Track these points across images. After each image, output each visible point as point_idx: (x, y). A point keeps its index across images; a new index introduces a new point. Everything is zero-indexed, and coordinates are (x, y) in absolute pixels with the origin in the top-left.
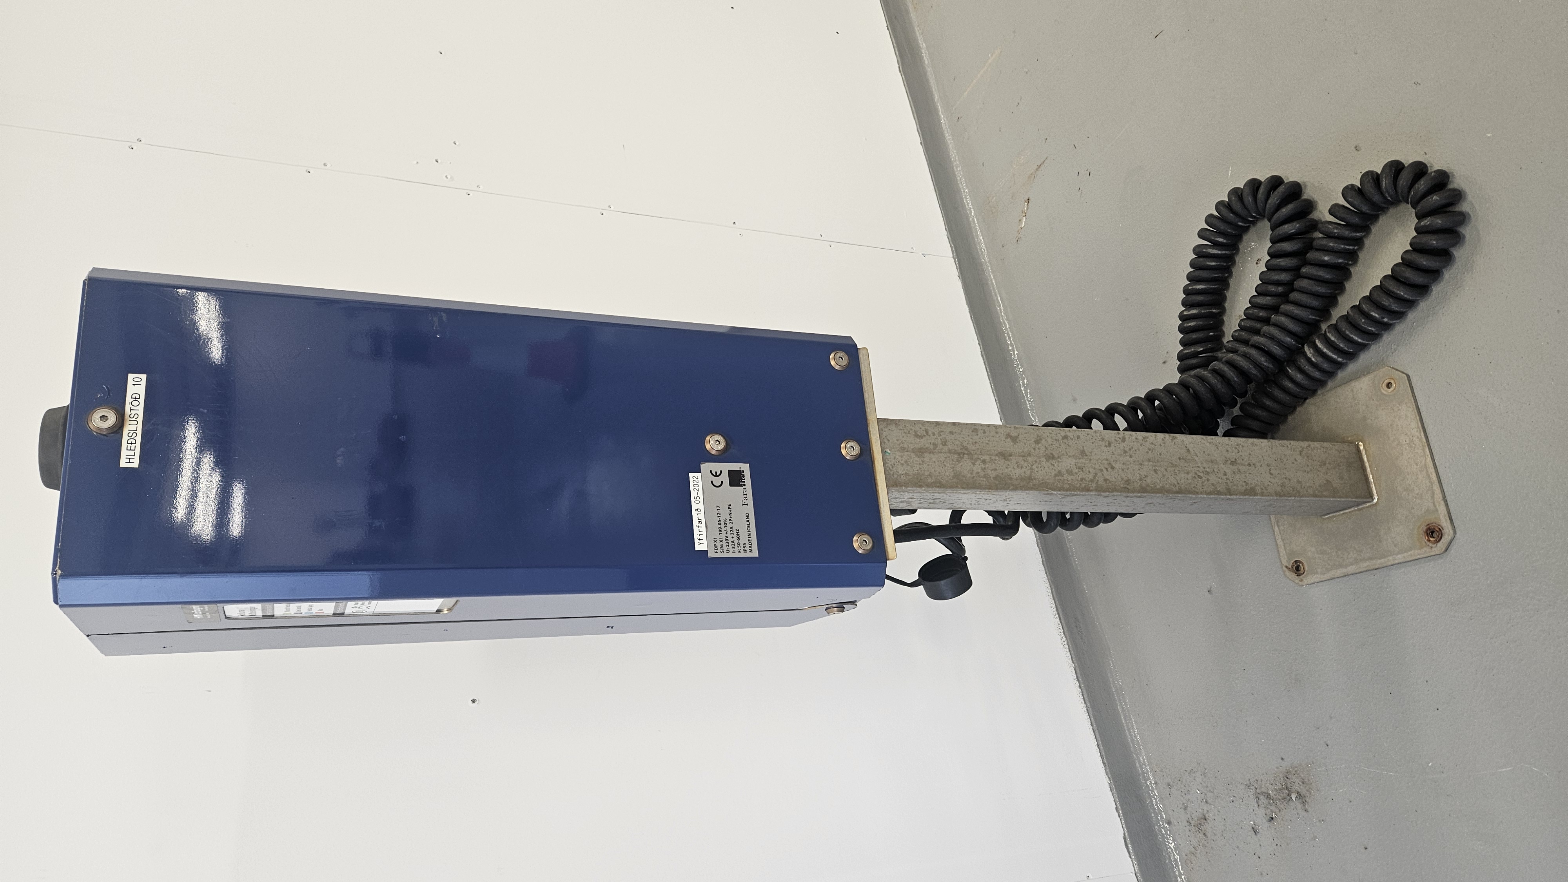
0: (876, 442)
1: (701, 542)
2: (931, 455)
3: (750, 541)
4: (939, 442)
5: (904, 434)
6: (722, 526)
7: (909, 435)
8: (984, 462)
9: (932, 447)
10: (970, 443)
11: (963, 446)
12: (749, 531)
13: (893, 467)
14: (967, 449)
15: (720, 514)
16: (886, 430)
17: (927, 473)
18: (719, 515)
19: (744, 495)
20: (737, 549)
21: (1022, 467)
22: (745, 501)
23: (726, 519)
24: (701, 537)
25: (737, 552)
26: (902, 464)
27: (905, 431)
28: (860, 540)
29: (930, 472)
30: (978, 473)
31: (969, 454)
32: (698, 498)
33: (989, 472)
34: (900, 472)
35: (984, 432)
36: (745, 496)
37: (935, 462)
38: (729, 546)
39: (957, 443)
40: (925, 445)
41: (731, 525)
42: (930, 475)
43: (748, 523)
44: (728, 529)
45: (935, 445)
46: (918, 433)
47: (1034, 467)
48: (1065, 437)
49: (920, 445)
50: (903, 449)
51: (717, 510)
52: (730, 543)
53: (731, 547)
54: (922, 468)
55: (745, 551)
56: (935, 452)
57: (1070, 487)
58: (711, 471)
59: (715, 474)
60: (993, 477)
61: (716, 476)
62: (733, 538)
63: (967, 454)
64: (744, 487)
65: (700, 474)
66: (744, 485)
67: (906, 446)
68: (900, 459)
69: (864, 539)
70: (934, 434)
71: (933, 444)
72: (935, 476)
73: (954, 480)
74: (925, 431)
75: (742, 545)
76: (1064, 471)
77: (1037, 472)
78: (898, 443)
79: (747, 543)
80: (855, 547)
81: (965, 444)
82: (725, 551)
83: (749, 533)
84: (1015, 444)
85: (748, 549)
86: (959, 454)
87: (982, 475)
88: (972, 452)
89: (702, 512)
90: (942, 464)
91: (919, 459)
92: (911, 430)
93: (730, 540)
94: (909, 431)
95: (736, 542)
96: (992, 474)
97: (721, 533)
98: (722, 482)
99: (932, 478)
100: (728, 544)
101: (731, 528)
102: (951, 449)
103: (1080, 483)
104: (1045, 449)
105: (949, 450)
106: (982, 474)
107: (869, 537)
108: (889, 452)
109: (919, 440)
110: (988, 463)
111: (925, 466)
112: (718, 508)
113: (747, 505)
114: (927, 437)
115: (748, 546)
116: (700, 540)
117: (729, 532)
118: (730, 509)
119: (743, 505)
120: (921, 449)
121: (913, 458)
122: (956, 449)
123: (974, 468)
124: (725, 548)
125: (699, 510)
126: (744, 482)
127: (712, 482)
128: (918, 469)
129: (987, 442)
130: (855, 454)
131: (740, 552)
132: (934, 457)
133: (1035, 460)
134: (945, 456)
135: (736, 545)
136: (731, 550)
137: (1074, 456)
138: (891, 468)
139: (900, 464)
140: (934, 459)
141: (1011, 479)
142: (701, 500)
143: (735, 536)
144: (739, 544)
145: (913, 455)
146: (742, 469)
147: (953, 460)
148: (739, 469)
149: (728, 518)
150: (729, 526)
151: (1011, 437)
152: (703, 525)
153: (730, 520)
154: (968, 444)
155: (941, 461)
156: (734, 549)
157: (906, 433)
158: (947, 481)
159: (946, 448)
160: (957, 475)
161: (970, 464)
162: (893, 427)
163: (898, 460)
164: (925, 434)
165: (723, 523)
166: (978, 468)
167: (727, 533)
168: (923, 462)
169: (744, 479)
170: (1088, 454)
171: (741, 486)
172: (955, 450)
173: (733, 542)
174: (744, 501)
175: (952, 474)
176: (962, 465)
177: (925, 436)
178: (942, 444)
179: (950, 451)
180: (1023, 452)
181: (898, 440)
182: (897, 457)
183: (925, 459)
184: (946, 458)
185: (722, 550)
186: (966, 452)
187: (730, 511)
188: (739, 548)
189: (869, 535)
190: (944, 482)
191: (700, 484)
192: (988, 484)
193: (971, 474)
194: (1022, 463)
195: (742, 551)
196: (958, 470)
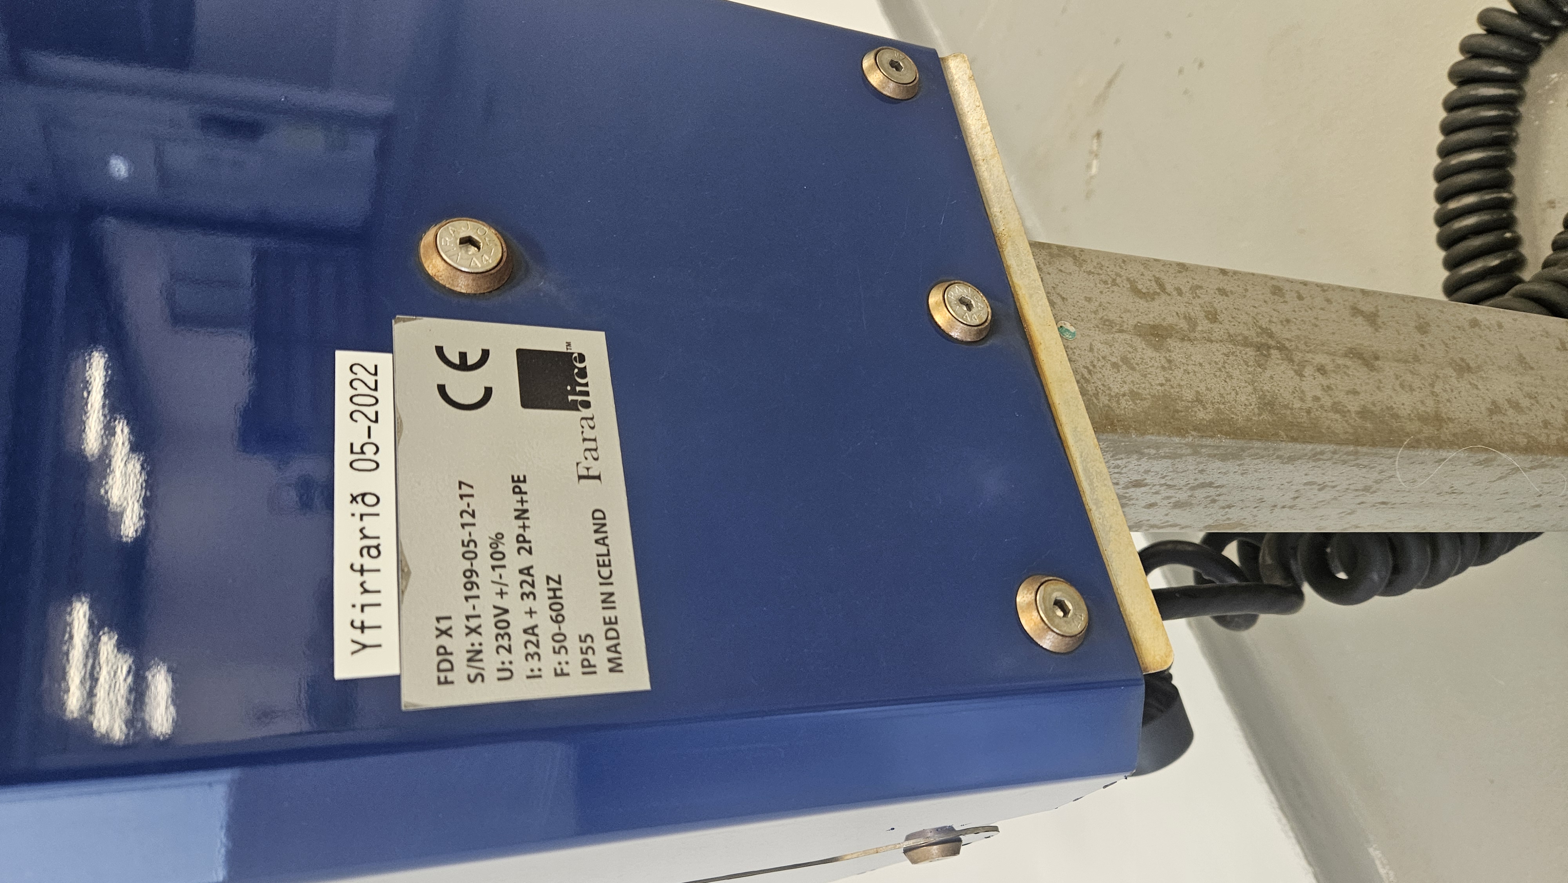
0: (1031, 296)
1: (368, 637)
2: (1186, 344)
3: (611, 623)
4: (1197, 312)
5: (1101, 286)
6: (483, 563)
7: (1115, 288)
8: (1321, 370)
9: (1183, 324)
10: (1274, 320)
11: (1260, 327)
12: (606, 581)
13: (1090, 372)
14: (1271, 335)
15: (473, 515)
16: (1050, 270)
17: (1189, 395)
18: (467, 519)
19: (584, 440)
20: (549, 661)
21: (1412, 390)
22: (591, 462)
23: (499, 536)
24: (370, 617)
25: (547, 673)
26: (1115, 365)
27: (1103, 277)
28: (1044, 598)
29: (1198, 392)
30: (1316, 399)
31: (1281, 348)
32: (369, 450)
33: (1341, 397)
34: (1115, 390)
35: (1300, 298)
36: (592, 445)
37: (1201, 364)
38: (509, 651)
39: (1244, 318)
40: (1164, 319)
41: (525, 560)
42: (1199, 400)
43: (603, 550)
44: (512, 577)
45: (1192, 322)
46: (1140, 287)
47: (1437, 389)
48: (1475, 323)
49: (1151, 316)
50: (1108, 325)
51: (461, 497)
52: (518, 638)
53: (519, 651)
54: (1173, 379)
55: (588, 668)
56: (1196, 339)
57: (1529, 442)
58: (440, 350)
59: (457, 361)
60: (1358, 413)
61: (463, 365)
62: (531, 613)
63: (1278, 348)
64: (585, 412)
65: (390, 356)
66: (587, 405)
67: (1112, 316)
68: (1105, 350)
69: (1057, 595)
70: (1180, 292)
71: (1185, 317)
72: (1212, 403)
73: (1265, 416)
74: (1156, 282)
75: (573, 644)
76: (1501, 401)
77: (1448, 401)
78: (1093, 306)
79: (598, 630)
80: (1026, 628)
81: (1264, 323)
82: (491, 674)
83: (608, 589)
84: (1376, 330)
85: (601, 659)
86: (1259, 347)
87: (1329, 404)
88: (1287, 344)
89: (387, 508)
90: (1220, 370)
91: (1158, 354)
92: (1120, 276)
93: (518, 622)
94: (1114, 280)
95: (546, 629)
96: (1353, 405)
97: (475, 592)
98: (488, 392)
99: (1205, 408)
100: (505, 642)
101: (526, 571)
102: (1232, 332)
103: (1546, 433)
104: (1443, 346)
105: (1230, 336)
106: (1327, 401)
107: (1072, 591)
108: (1072, 329)
109: (1146, 305)
110: (1333, 375)
111: (1179, 373)
112: (466, 490)
113: (598, 477)
114: (1164, 297)
115: (601, 644)
116: (363, 628)
117: (514, 591)
118: (521, 492)
119: (581, 477)
120: (1154, 327)
121: (1140, 350)
122: (1246, 333)
123: (1305, 386)
124: (491, 661)
125: (370, 500)
126: (587, 394)
127: (442, 389)
128: (1162, 380)
129: (1313, 321)
130: (977, 322)
131: (563, 674)
132: (1198, 353)
133: (1433, 372)
134: (1226, 351)
135: (546, 645)
136: (521, 667)
137: (1508, 367)
138: (1087, 375)
139: (1109, 366)
140: (1198, 358)
141: (1396, 416)
142: (386, 457)
143: (542, 604)
144: (559, 638)
145: (1139, 343)
146: (575, 349)
147: (1246, 363)
148: (565, 350)
149: (512, 529)
150: (515, 561)
151: (1361, 313)
152: (388, 561)
153: (521, 539)
154: (1270, 321)
155: (1216, 363)
156: (534, 663)
157: (1106, 282)
158: (1249, 420)
159: (1218, 331)
160: (1268, 404)
161: (1292, 373)
162: (1068, 264)
163: (1103, 354)
164: (1158, 291)
165: (484, 551)
166: (1312, 385)
167: (502, 594)
168: (1169, 361)
169: (586, 385)
170: (1533, 365)
171: (573, 406)
172: (1246, 338)
173: (530, 630)
174: (585, 463)
175: (1254, 399)
176: (1272, 377)
177: (1158, 294)
178: (1208, 319)
179: (1231, 339)
180: (1400, 351)
181: (1089, 300)
182: (1097, 345)
183: (1173, 355)
184: (1227, 355)
185: (473, 672)
186: (1273, 343)
187: (522, 502)
188: (563, 657)
189: (1071, 581)
190: (1241, 422)
191: (385, 393)
192: (1351, 431)
193: (1302, 400)
194: (1409, 377)
195: (574, 667)
196: (1266, 388)
